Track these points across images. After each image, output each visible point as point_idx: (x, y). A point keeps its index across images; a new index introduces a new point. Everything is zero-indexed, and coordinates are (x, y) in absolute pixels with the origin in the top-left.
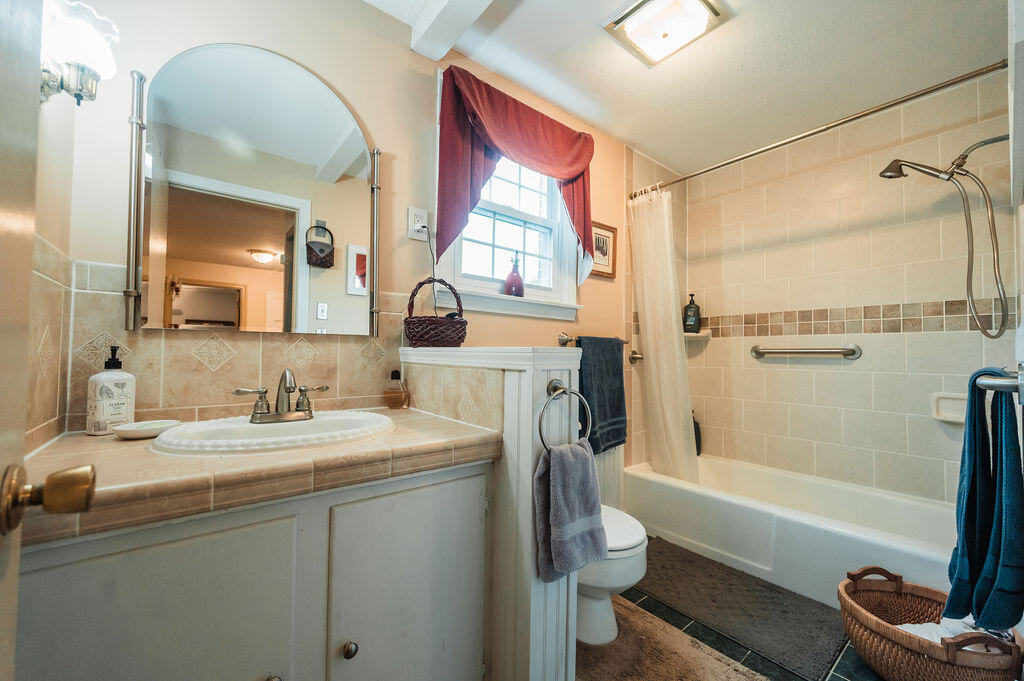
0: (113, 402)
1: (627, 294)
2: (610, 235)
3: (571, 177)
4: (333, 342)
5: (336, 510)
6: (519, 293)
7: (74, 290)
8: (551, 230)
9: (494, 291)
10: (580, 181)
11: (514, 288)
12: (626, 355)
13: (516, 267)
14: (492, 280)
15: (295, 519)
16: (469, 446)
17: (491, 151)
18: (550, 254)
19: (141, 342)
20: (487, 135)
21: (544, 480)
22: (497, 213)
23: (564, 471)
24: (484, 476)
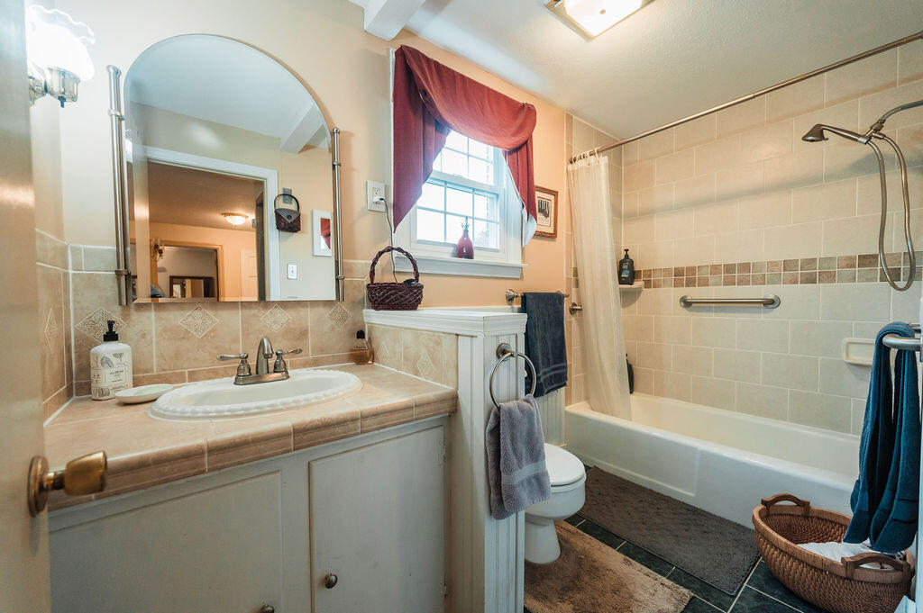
0: (114, 370)
1: (567, 251)
2: (552, 198)
3: (515, 146)
4: (303, 307)
5: (314, 464)
6: (469, 255)
7: (71, 272)
8: (497, 196)
9: (447, 254)
10: (524, 148)
11: (465, 251)
12: (566, 306)
13: (466, 232)
14: (445, 244)
15: (279, 474)
16: (428, 403)
17: (441, 126)
18: (496, 216)
19: (134, 315)
20: (437, 111)
21: (495, 433)
22: (448, 182)
23: (513, 426)
24: (442, 428)
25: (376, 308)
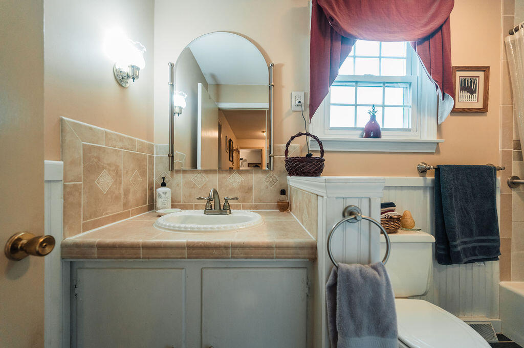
0: (162, 200)
1: (504, 125)
2: (481, 74)
4: (250, 173)
5: (204, 270)
6: (377, 135)
7: (155, 156)
8: (410, 84)
9: (356, 136)
11: (373, 132)
12: (500, 179)
13: (373, 117)
14: (355, 129)
16: (288, 247)
17: (346, 39)
18: (410, 102)
19: (175, 175)
20: (342, 29)
22: (356, 82)
24: (306, 270)
25: (290, 175)
